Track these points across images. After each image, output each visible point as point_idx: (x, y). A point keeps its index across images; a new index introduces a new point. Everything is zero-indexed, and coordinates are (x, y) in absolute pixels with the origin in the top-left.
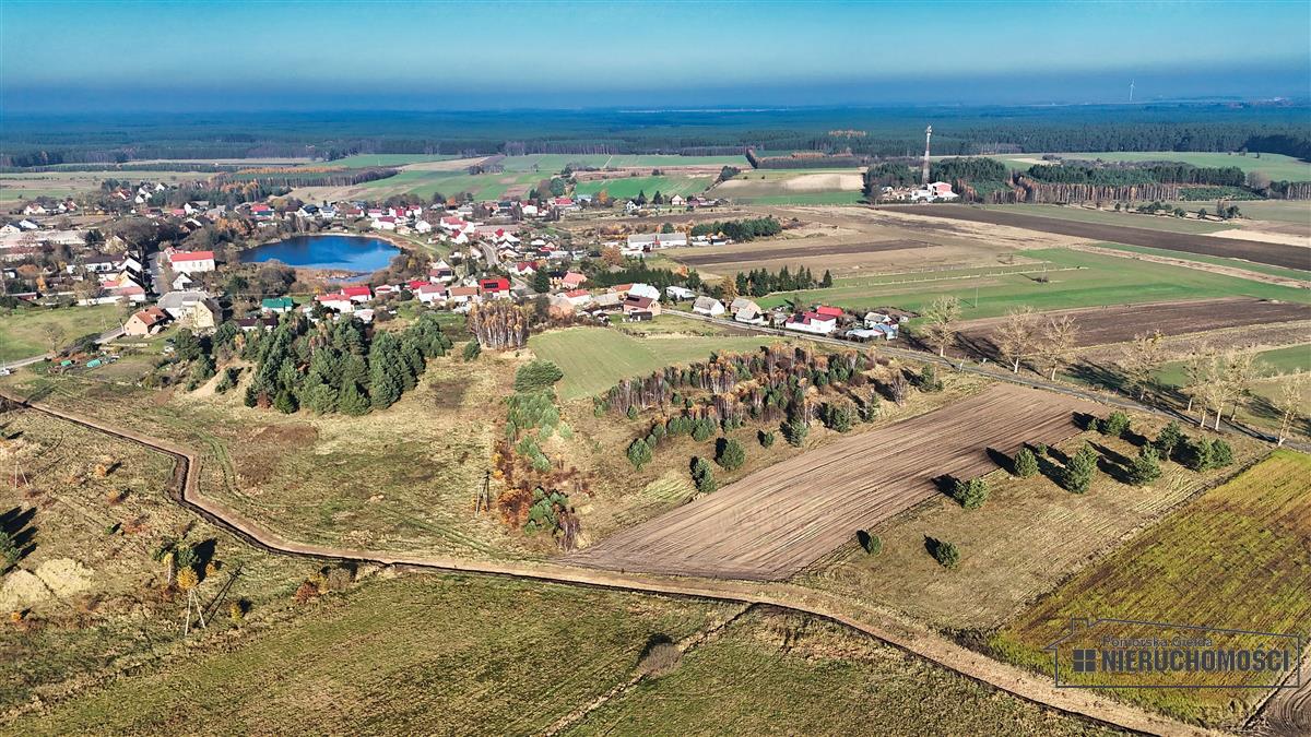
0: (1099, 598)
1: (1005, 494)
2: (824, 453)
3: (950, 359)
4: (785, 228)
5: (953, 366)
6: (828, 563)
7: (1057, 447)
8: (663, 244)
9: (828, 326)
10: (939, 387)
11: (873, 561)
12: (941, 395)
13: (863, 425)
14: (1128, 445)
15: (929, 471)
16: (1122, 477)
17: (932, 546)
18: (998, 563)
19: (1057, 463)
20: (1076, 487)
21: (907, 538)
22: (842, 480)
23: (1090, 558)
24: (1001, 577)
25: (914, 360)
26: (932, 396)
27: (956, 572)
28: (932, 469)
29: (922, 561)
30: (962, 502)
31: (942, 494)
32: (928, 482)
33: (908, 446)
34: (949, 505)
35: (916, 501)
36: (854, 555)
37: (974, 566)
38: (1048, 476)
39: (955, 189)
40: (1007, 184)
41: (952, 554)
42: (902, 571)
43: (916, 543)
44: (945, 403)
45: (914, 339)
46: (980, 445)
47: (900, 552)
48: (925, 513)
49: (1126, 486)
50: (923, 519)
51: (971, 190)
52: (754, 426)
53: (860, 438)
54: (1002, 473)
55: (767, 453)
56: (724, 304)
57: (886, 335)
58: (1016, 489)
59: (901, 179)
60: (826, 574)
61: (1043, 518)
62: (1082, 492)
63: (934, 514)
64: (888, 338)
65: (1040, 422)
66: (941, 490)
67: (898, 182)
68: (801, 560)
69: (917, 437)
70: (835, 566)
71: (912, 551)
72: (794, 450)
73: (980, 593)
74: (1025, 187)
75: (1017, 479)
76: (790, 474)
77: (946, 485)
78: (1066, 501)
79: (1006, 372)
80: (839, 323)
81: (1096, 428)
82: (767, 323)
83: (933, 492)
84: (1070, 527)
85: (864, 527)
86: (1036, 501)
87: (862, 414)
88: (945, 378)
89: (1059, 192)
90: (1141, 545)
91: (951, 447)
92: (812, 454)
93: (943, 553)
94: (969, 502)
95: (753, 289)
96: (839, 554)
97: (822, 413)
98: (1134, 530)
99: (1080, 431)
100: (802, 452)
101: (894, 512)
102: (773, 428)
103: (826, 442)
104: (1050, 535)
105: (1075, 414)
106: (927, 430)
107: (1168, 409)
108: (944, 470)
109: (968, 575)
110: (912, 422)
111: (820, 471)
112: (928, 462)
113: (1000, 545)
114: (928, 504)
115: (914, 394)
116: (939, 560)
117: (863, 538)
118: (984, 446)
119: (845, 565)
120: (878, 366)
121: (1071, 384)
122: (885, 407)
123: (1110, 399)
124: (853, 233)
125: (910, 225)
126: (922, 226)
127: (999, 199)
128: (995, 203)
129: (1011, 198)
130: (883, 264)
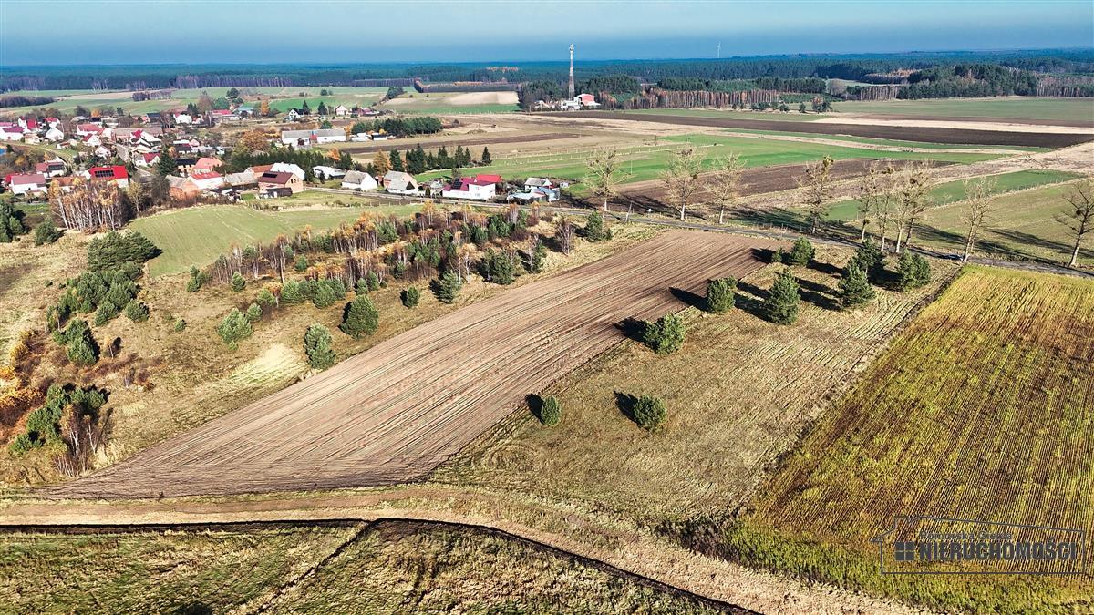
1: (702, 333)
2: (483, 308)
3: (615, 213)
4: (446, 127)
5: (619, 218)
6: (487, 444)
7: (745, 280)
8: (320, 140)
9: (488, 192)
10: (609, 236)
11: (549, 434)
12: (610, 243)
13: (527, 276)
14: (818, 273)
15: (608, 316)
16: (826, 304)
17: (626, 405)
18: (715, 417)
19: (751, 296)
20: (782, 317)
21: (591, 397)
22: (507, 335)
23: (828, 398)
24: (724, 436)
25: (579, 218)
26: (600, 245)
27: (662, 435)
28: (612, 314)
29: (615, 426)
30: (655, 346)
31: (629, 339)
32: (610, 328)
33: (582, 292)
34: (639, 352)
35: (598, 350)
36: (523, 429)
37: (684, 425)
38: (746, 310)
39: (597, 100)
40: (640, 95)
41: (655, 411)
42: (589, 443)
43: (604, 402)
44: (617, 250)
45: (577, 200)
46: (661, 286)
47: (584, 417)
48: (611, 364)
49: (835, 313)
50: (609, 371)
51: (612, 99)
52: (396, 287)
53: (525, 289)
54: (693, 312)
55: (412, 314)
56: (377, 180)
57: (547, 197)
58: (713, 327)
59: (551, 93)
60: (484, 461)
61: (755, 356)
62: (789, 323)
63: (622, 364)
64: (550, 200)
65: (722, 259)
66: (627, 335)
67: (548, 96)
68: (448, 445)
69: (590, 283)
70: (496, 448)
71: (600, 414)
72: (445, 308)
73: (700, 461)
74: (656, 95)
75: (712, 316)
76: (439, 335)
77: (632, 329)
78: (775, 334)
79: (673, 219)
80: (499, 189)
81: (780, 259)
82: (423, 193)
83: (617, 339)
84: (790, 363)
85: (534, 389)
86: (740, 337)
87: (527, 267)
88: (614, 228)
89: (684, 98)
90: (879, 375)
91: (630, 290)
92: (469, 309)
93: (643, 411)
94: (665, 343)
95: (409, 167)
96: (502, 429)
97: (480, 268)
98: (864, 359)
99: (763, 264)
100: (455, 309)
101: (573, 365)
102: (422, 286)
103: (487, 296)
104: (770, 375)
105: (752, 250)
106: (599, 276)
107: (841, 239)
108: (626, 313)
109: (679, 437)
110: (584, 269)
111: (477, 328)
112: (607, 308)
113: (712, 393)
114: (614, 353)
115: (583, 245)
116: (638, 423)
117: (535, 404)
118: (666, 286)
119: (510, 444)
120: (541, 222)
121: (739, 225)
122: (551, 259)
123: (784, 236)
124: (511, 130)
125: (562, 124)
126: (572, 123)
127: (635, 106)
128: (632, 108)
129: (646, 104)
130: (540, 148)
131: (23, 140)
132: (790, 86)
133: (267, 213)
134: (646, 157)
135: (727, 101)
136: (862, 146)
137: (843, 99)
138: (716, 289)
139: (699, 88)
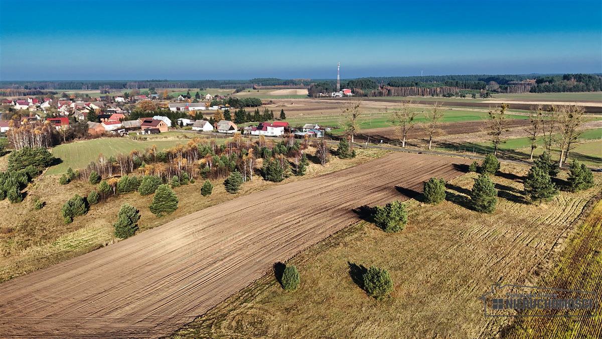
0: (577, 326)
1: (421, 218)
2: (256, 197)
3: (359, 143)
4: (264, 104)
5: (361, 146)
6: (231, 307)
7: (451, 182)
8: (191, 109)
9: (278, 131)
10: (353, 155)
11: (288, 299)
12: (353, 159)
13: (293, 177)
14: (504, 179)
15: (348, 204)
16: (516, 199)
17: (358, 274)
18: (437, 288)
19: (457, 193)
20: (484, 207)
21: (329, 267)
23: (537, 274)
24: (445, 308)
25: (334, 145)
26: (347, 161)
27: (390, 303)
28: (351, 202)
29: (347, 293)
30: (383, 226)
31: (363, 221)
32: (349, 212)
33: (331, 188)
34: (371, 231)
35: (337, 229)
36: (266, 293)
37: (409, 295)
38: (454, 202)
39: (353, 92)
40: (378, 90)
41: (383, 281)
42: (322, 309)
43: (339, 272)
44: (359, 164)
45: (335, 137)
46: (389, 185)
47: (321, 284)
48: (347, 239)
49: (525, 205)
50: (346, 245)
51: (361, 91)
52: (200, 183)
53: (291, 186)
54: (413, 203)
55: (205, 200)
56: (214, 127)
57: (316, 135)
58: (430, 213)
59: (327, 89)
60: (225, 324)
61: (466, 236)
62: (490, 212)
63: (357, 239)
64: (318, 136)
65: (432, 169)
66: (361, 218)
67: (325, 91)
68: (198, 306)
69: (337, 183)
70: (238, 311)
71: (334, 282)
72: (231, 196)
73: (425, 332)
74: (387, 89)
75: (428, 206)
76: (219, 215)
78: (480, 220)
79: (398, 147)
80: (286, 130)
81: (475, 170)
82: (240, 132)
83: (354, 220)
84: (496, 243)
85: (281, 258)
86: (452, 221)
87: (295, 172)
88: (358, 151)
89: (403, 91)
91: (365, 187)
92: (248, 197)
93: (372, 280)
94: (392, 224)
95: (235, 120)
96: (247, 294)
98: (560, 241)
99: (463, 173)
100: (237, 197)
101: (316, 240)
102: (218, 186)
103: (262, 189)
104: (481, 253)
105: (453, 164)
106: (344, 178)
107: (516, 159)
108: (362, 203)
109: (404, 307)
110: (334, 174)
111: (248, 210)
112: (349, 198)
113: (433, 266)
114: (351, 230)
115: (335, 160)
116: (367, 291)
117: (279, 270)
118: (393, 185)
119: (252, 308)
120: (309, 147)
121: (443, 150)
122: (311, 167)
123: (475, 157)
124: (301, 105)
125: (332, 103)
126: (337, 103)
127: (375, 95)
128: (373, 96)
129: (381, 94)
130: (317, 113)
131: (28, 109)
132: (465, 85)
133: (139, 142)
134: (380, 117)
135: (428, 93)
136: (514, 113)
137: (498, 92)
138: (431, 185)
139: (412, 86)
